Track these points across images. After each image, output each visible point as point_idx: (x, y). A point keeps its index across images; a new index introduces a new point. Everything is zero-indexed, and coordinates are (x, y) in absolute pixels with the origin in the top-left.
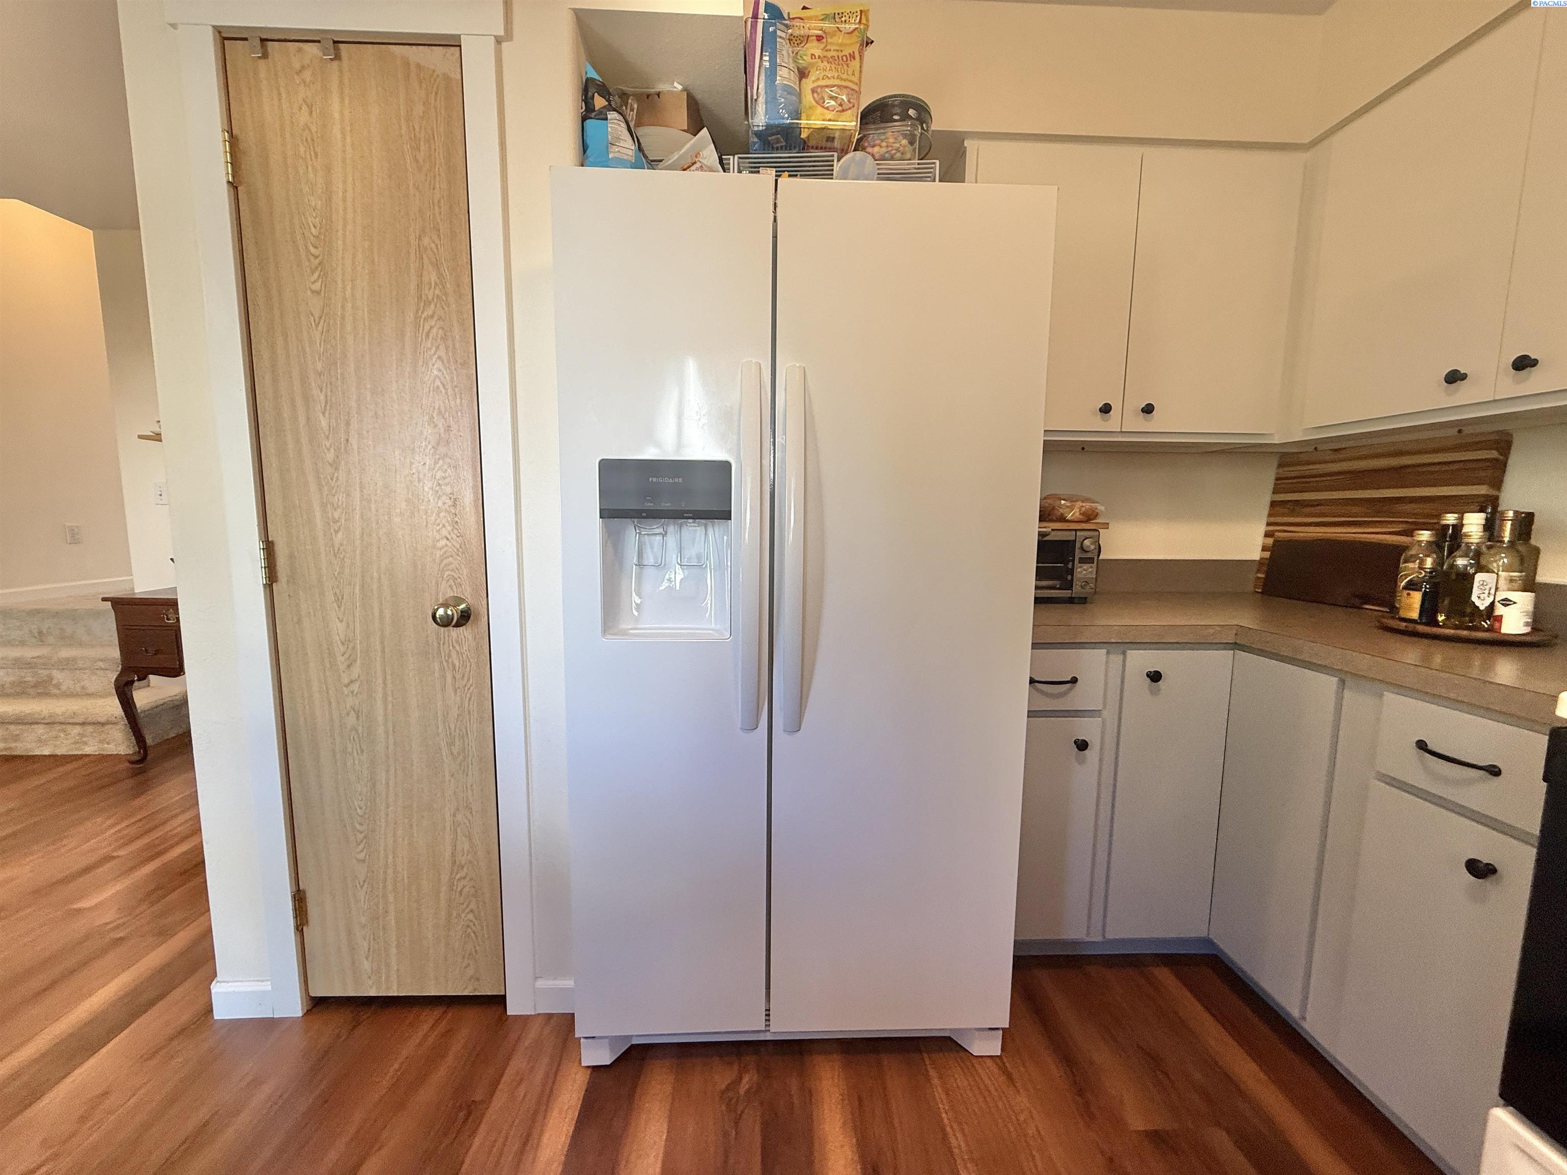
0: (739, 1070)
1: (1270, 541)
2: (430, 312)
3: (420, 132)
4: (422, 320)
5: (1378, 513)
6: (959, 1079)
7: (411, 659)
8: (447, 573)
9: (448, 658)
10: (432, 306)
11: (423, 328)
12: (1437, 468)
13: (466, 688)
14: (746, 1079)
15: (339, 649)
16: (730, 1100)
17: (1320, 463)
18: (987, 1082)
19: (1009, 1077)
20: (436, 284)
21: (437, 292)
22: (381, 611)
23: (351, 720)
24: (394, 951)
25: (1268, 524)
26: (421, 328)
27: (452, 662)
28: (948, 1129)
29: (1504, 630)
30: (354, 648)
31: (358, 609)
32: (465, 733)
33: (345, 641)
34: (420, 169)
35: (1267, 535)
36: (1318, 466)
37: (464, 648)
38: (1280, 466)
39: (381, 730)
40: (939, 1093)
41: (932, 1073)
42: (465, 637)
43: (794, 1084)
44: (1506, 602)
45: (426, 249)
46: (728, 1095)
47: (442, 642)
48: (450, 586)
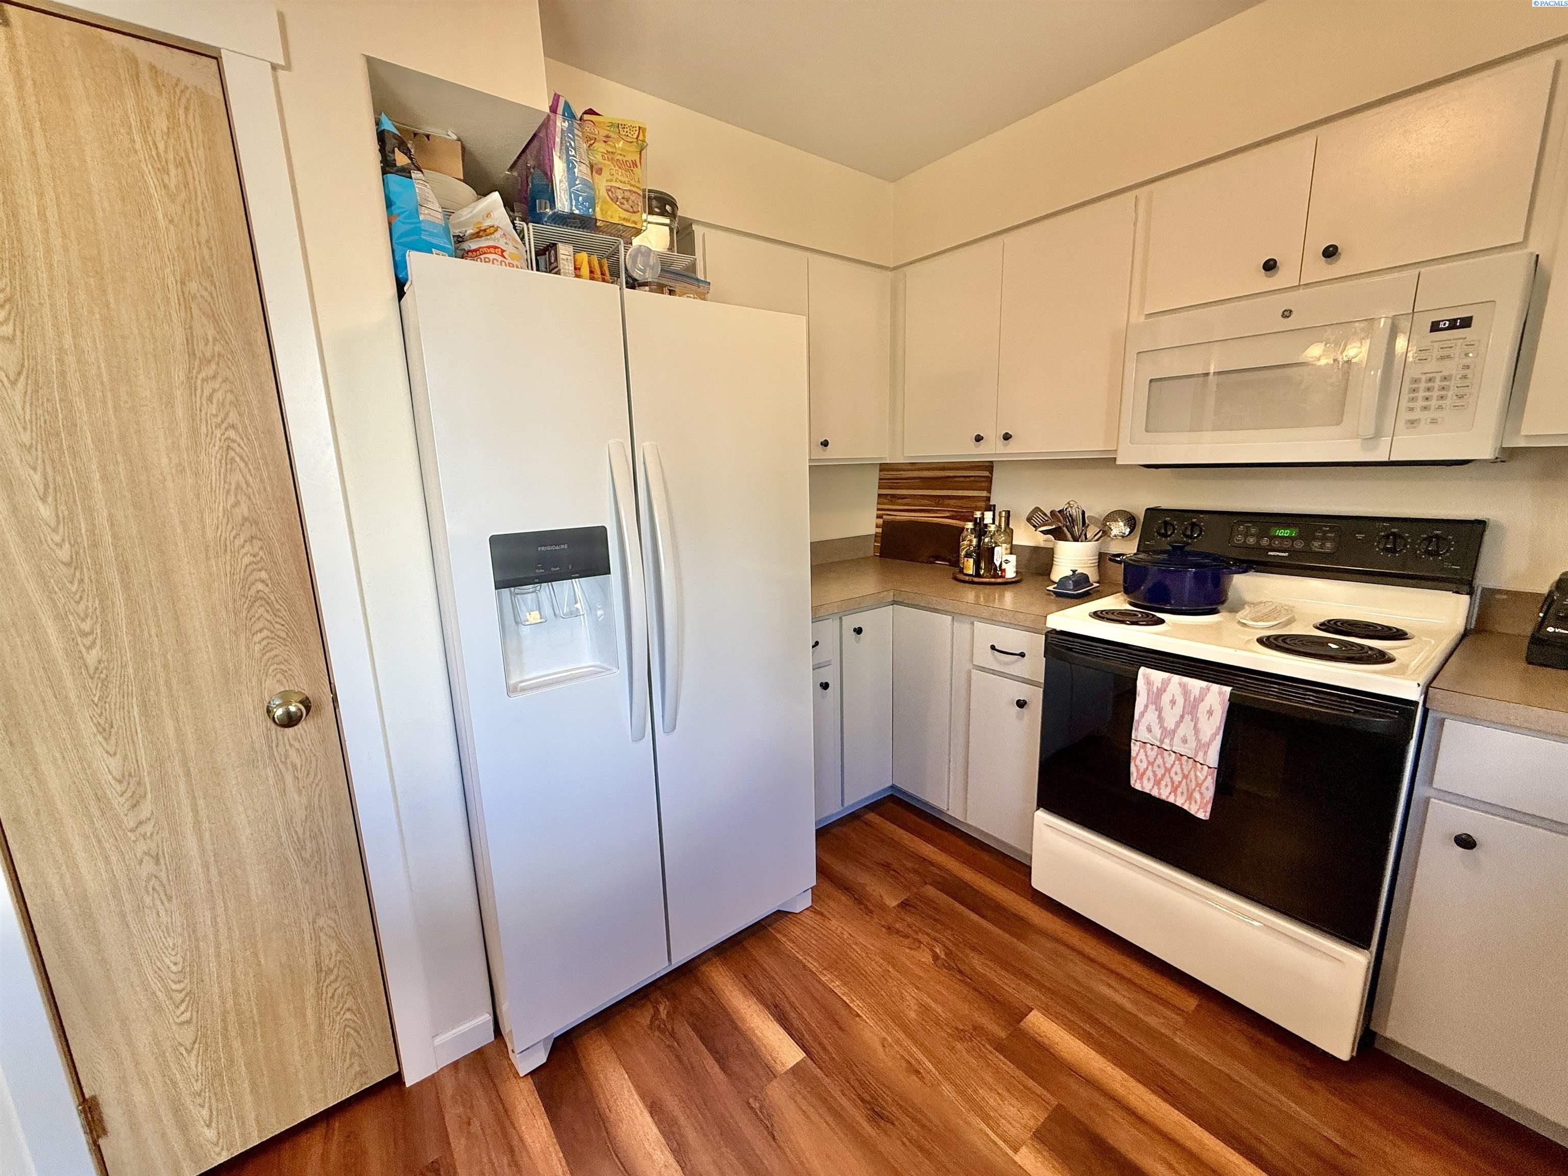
0: (654, 1007)
1: (880, 521)
2: (211, 373)
3: (166, 152)
4: (199, 382)
5: (938, 505)
6: (797, 931)
7: (232, 773)
8: (272, 668)
9: (286, 759)
10: (214, 366)
11: (202, 391)
12: (962, 479)
13: (314, 785)
14: (661, 1008)
15: (113, 791)
16: (659, 1026)
17: (904, 470)
18: (811, 923)
19: (822, 914)
20: (215, 339)
21: (218, 348)
22: (178, 730)
23: (149, 866)
24: (248, 1098)
25: (878, 510)
26: (199, 392)
27: (292, 764)
28: (804, 961)
29: (1007, 576)
30: (139, 784)
31: (140, 735)
32: (318, 833)
33: (123, 777)
34: (172, 198)
35: (879, 517)
36: (902, 473)
37: (306, 742)
38: (881, 470)
39: (196, 867)
40: (789, 945)
41: (779, 936)
42: (305, 732)
43: (696, 991)
44: (1007, 562)
45: (194, 297)
46: (655, 1024)
47: (274, 745)
48: (278, 681)
